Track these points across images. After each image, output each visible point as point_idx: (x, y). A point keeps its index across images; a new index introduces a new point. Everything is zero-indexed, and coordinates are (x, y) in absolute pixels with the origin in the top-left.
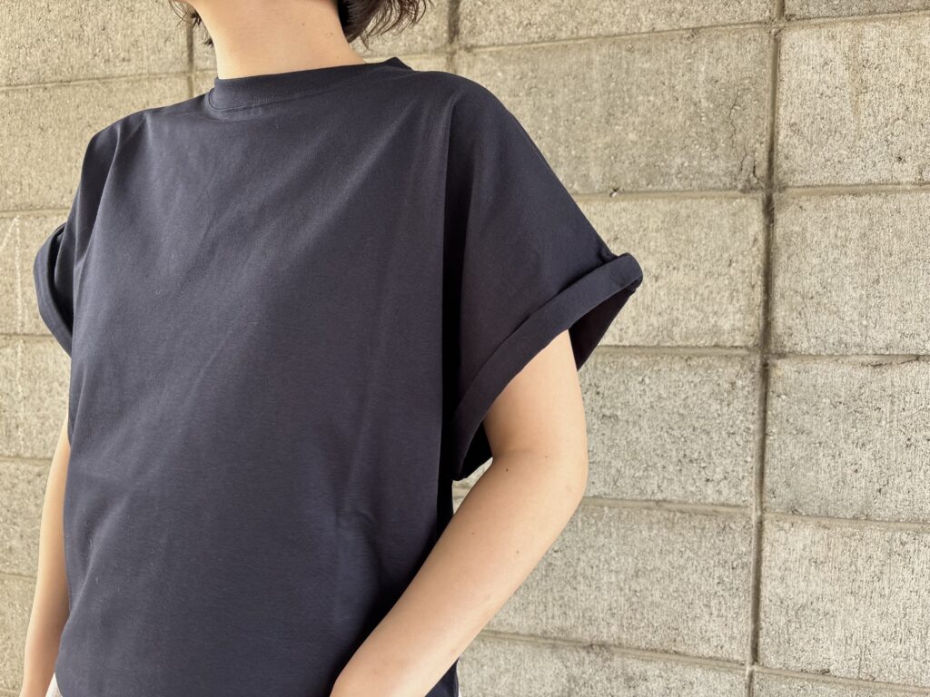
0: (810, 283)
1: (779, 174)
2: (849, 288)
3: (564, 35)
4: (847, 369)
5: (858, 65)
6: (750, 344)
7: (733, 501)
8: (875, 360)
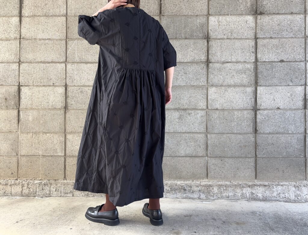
0: (214, 52)
1: (209, 37)
2: (219, 53)
3: (178, 15)
4: (219, 64)
5: (219, 22)
6: (206, 61)
7: (204, 85)
8: (222, 63)
